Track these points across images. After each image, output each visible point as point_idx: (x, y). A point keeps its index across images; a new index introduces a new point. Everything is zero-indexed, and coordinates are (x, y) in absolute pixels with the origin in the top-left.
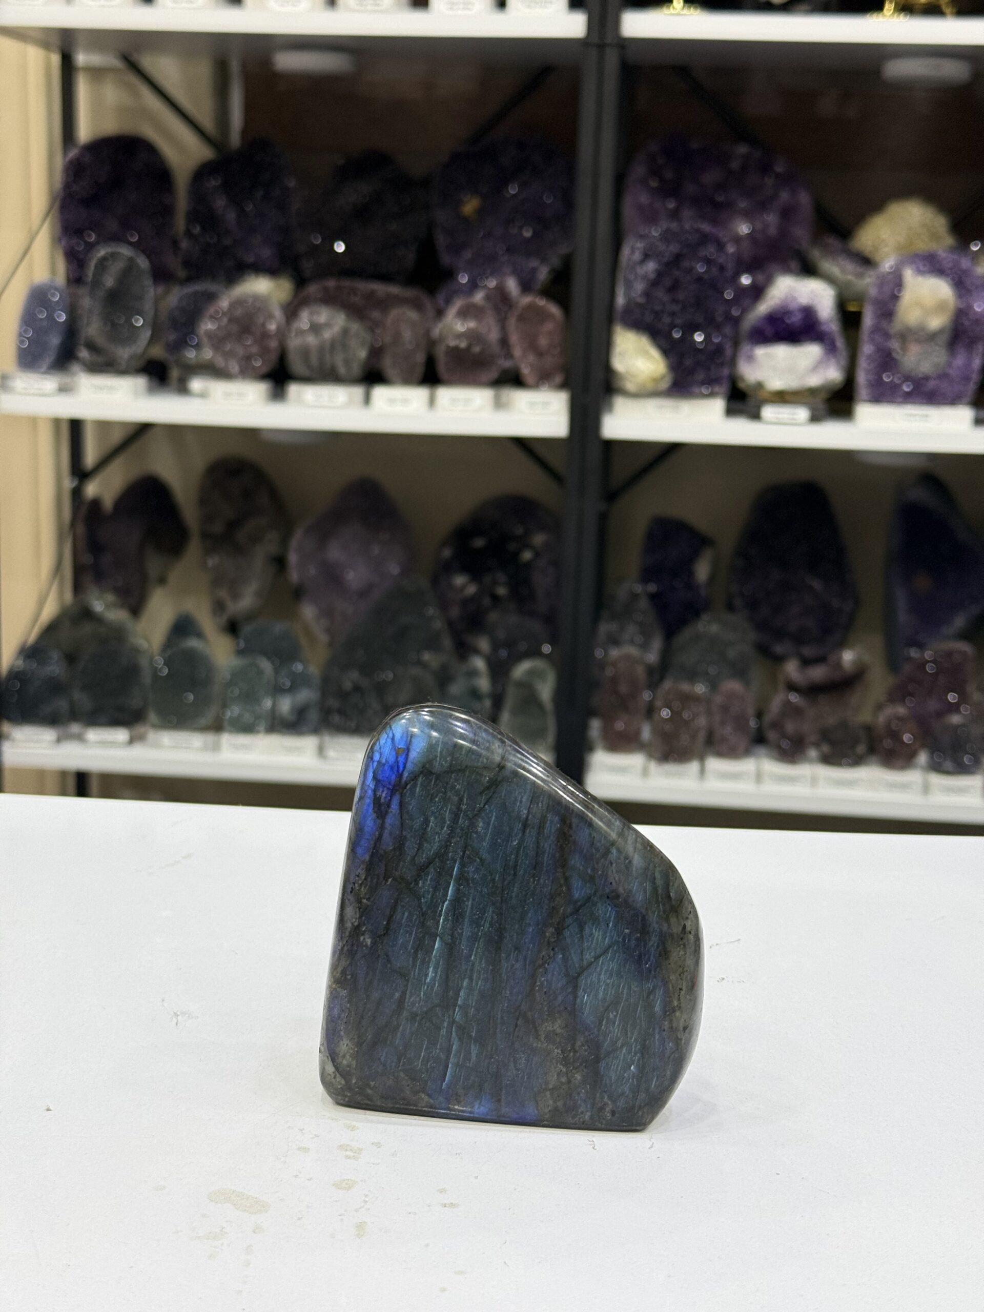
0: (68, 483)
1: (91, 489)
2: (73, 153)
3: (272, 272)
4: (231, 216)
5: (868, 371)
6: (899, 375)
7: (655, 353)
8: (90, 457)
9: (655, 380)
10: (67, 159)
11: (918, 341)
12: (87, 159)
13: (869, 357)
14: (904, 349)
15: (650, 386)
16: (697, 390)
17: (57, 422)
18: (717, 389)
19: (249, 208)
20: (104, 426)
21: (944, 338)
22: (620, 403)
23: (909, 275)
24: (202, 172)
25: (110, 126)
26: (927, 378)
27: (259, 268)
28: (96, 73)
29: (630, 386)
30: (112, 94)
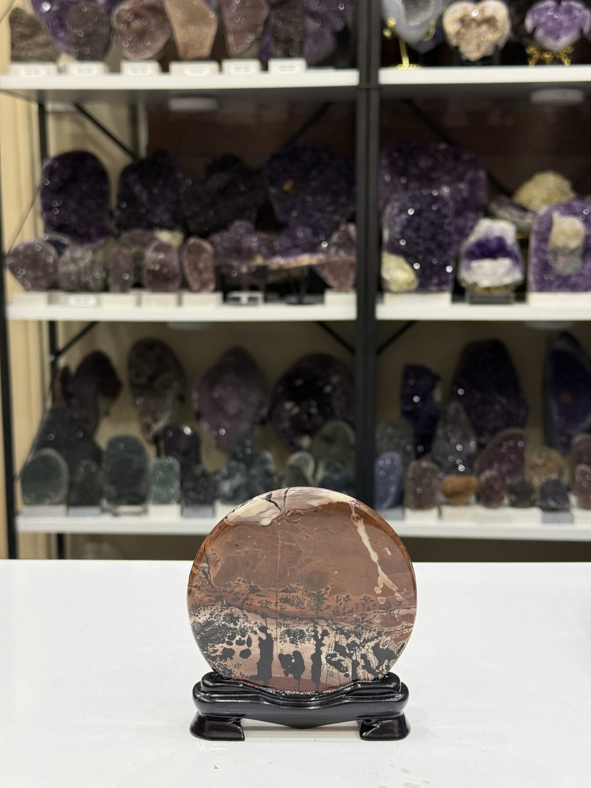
0: (48, 359)
1: (62, 362)
2: (47, 163)
3: (170, 228)
4: (144, 197)
5: (535, 274)
6: (553, 275)
7: (407, 267)
8: (61, 343)
9: (408, 284)
10: (44, 166)
11: (564, 255)
12: (56, 165)
13: (535, 265)
14: (555, 259)
15: (405, 287)
16: (433, 288)
17: (40, 323)
18: (445, 287)
19: (156, 191)
20: (68, 324)
21: (579, 253)
22: (388, 298)
23: (556, 216)
24: (126, 172)
25: (68, 146)
26: (569, 277)
27: (163, 226)
28: (58, 115)
29: (393, 287)
30: (68, 127)
